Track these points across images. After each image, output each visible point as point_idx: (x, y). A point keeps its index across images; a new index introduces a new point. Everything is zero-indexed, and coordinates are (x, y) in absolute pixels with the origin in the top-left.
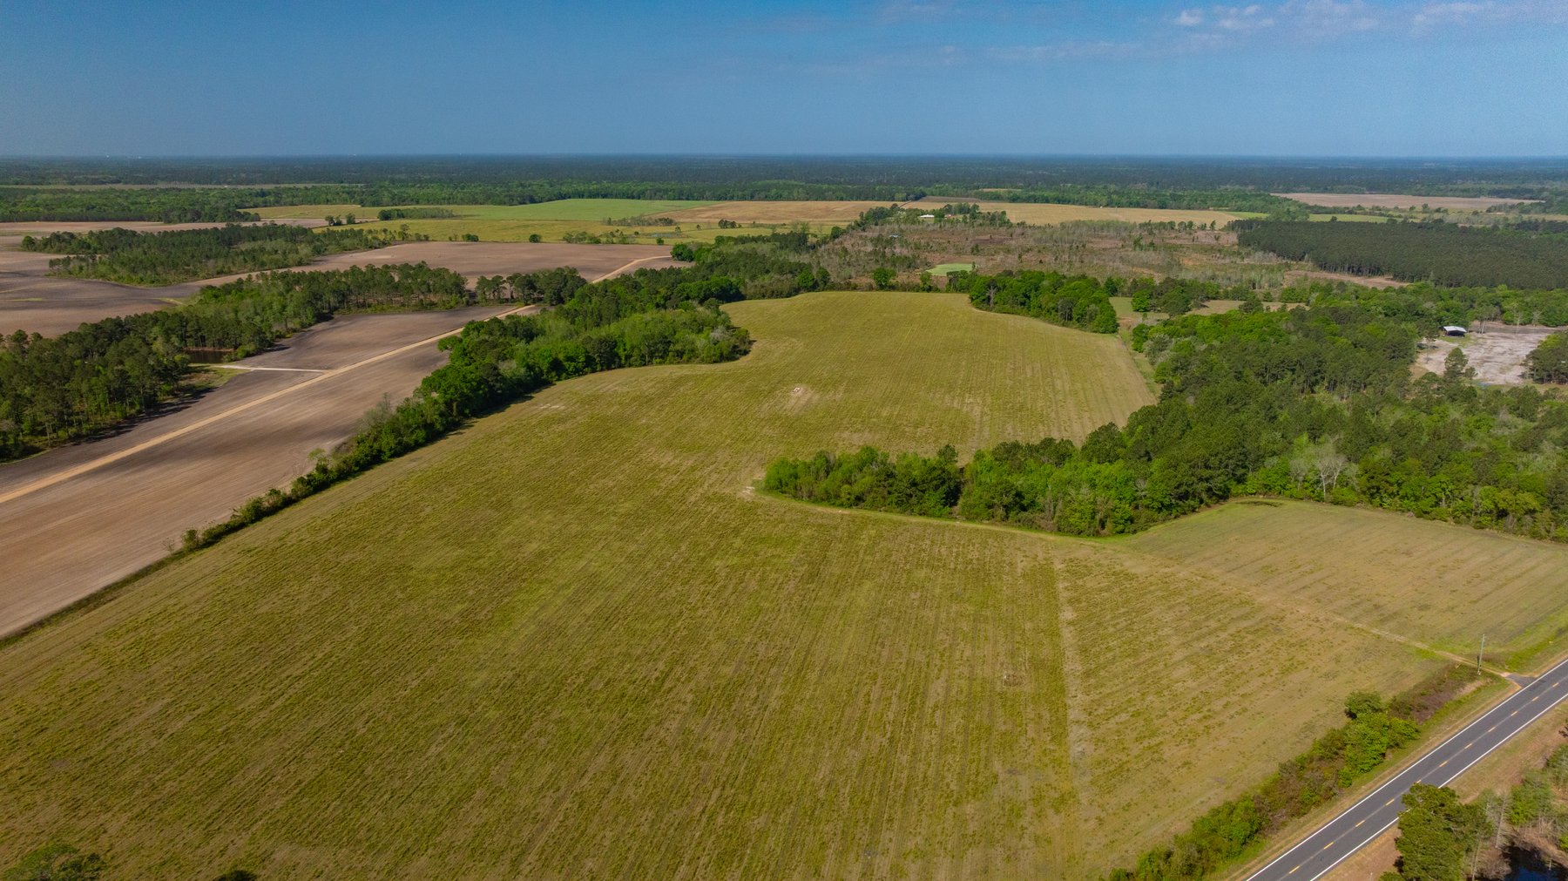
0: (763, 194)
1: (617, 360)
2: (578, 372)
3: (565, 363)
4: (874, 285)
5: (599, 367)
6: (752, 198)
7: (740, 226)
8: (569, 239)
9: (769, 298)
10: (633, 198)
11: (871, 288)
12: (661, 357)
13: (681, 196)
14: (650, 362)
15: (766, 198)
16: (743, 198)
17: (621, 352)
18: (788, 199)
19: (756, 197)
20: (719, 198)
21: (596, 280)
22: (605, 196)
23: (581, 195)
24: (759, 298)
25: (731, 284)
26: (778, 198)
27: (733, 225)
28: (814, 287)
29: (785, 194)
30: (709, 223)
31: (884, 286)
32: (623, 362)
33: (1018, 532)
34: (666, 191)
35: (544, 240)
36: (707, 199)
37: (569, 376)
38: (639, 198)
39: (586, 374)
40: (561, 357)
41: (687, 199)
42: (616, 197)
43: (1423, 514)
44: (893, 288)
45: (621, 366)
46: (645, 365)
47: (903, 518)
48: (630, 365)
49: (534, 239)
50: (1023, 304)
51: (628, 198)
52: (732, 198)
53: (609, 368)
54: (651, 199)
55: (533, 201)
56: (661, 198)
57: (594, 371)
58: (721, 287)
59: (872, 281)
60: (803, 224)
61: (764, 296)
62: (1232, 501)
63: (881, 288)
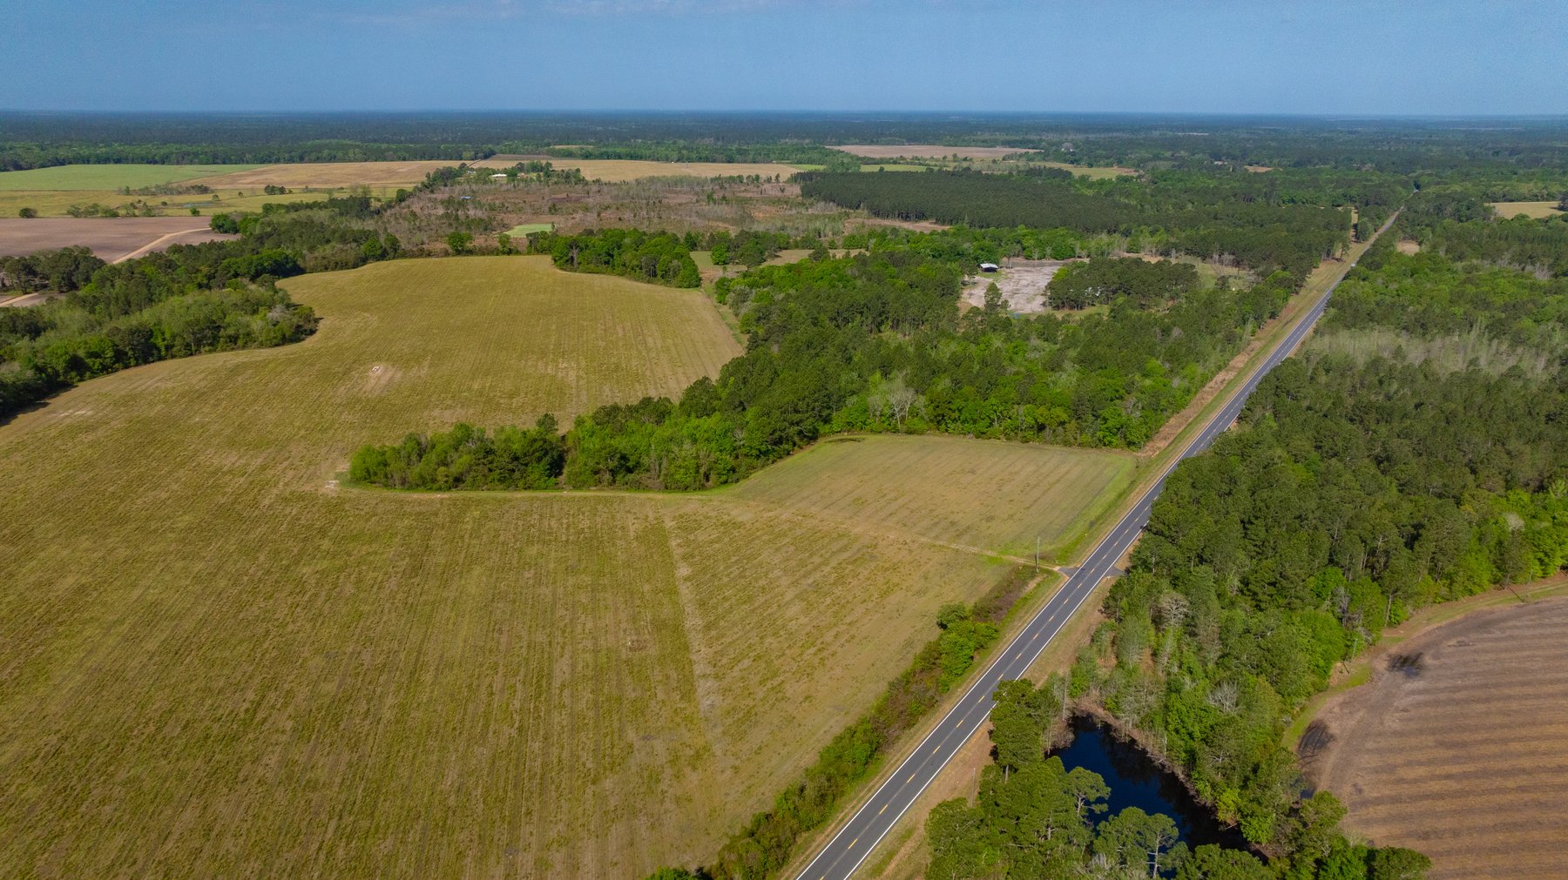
0: (313, 156)
1: (155, 352)
2: (106, 369)
3: (88, 361)
4: (450, 251)
5: (133, 362)
6: (301, 160)
7: (290, 192)
8: (75, 213)
9: (333, 270)
10: (155, 162)
11: (447, 254)
12: (211, 344)
13: (215, 159)
14: (198, 352)
15: (318, 160)
16: (291, 160)
17: (160, 343)
18: (344, 160)
19: (306, 159)
20: (263, 161)
21: (119, 259)
22: (118, 161)
23: (86, 160)
24: (321, 271)
25: (287, 257)
26: (332, 159)
27: (282, 191)
28: (383, 256)
29: (340, 154)
30: (252, 189)
31: (460, 251)
32: (163, 353)
33: (626, 494)
34: (196, 155)
35: (40, 214)
36: (248, 163)
37: (94, 375)
38: (163, 163)
39: (117, 370)
40: (81, 353)
41: (224, 163)
42: (133, 161)
43: (981, 435)
44: (470, 252)
45: (161, 359)
46: (191, 355)
47: (508, 495)
48: (173, 357)
49: (27, 213)
50: (607, 263)
51: (149, 163)
52: (277, 161)
53: (146, 362)
54: (178, 163)
55: (18, 167)
56: (191, 163)
57: (127, 367)
58: (275, 261)
59: (447, 246)
60: (364, 187)
61: (326, 269)
62: (821, 441)
63: (458, 253)
